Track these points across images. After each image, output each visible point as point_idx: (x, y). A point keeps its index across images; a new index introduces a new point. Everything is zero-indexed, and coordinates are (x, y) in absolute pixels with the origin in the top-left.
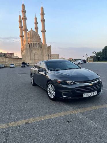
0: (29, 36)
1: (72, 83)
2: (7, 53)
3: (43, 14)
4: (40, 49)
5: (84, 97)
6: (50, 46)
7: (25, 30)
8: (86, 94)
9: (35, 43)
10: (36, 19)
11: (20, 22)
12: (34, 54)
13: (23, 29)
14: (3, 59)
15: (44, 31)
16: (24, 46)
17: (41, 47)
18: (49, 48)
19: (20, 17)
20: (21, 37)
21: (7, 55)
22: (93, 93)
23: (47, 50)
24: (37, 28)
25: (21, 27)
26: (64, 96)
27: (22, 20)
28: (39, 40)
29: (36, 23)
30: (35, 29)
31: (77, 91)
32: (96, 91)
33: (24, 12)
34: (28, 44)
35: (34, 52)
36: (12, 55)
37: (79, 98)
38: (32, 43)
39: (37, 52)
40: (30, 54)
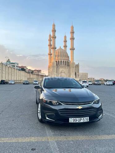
0: (57, 55)
1: (58, 104)
2: (35, 70)
3: (73, 33)
4: (67, 67)
5: (70, 122)
6: (78, 65)
7: (53, 48)
8: (73, 119)
9: (62, 61)
10: (65, 37)
11: (50, 40)
12: (60, 72)
13: (52, 47)
14: (30, 76)
15: (72, 49)
16: (51, 63)
17: (68, 65)
18: (77, 66)
19: (50, 35)
20: (50, 54)
21: (35, 72)
22: (82, 118)
23: (74, 68)
24: (65, 46)
25: (50, 45)
26: (47, 118)
27: (52, 39)
28: (67, 58)
29: (65, 41)
30: (64, 47)
31: (61, 113)
32: (88, 118)
33: (54, 31)
34: (56, 62)
35: (61, 70)
36: (39, 72)
37: (63, 122)
38: (60, 61)
39: (64, 70)
40: (57, 72)
